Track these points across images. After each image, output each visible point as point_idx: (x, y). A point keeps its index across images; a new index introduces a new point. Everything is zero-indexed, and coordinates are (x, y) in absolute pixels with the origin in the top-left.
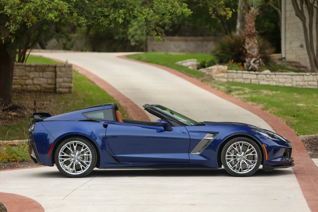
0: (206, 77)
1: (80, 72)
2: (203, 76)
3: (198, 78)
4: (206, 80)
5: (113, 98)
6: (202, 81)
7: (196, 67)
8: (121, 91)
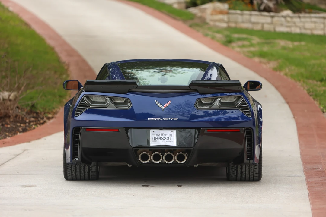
0: (196, 21)
1: (11, 9)
2: (192, 19)
3: (184, 21)
4: (197, 25)
5: (53, 49)
6: (191, 26)
7: (183, 5)
8: (68, 39)
